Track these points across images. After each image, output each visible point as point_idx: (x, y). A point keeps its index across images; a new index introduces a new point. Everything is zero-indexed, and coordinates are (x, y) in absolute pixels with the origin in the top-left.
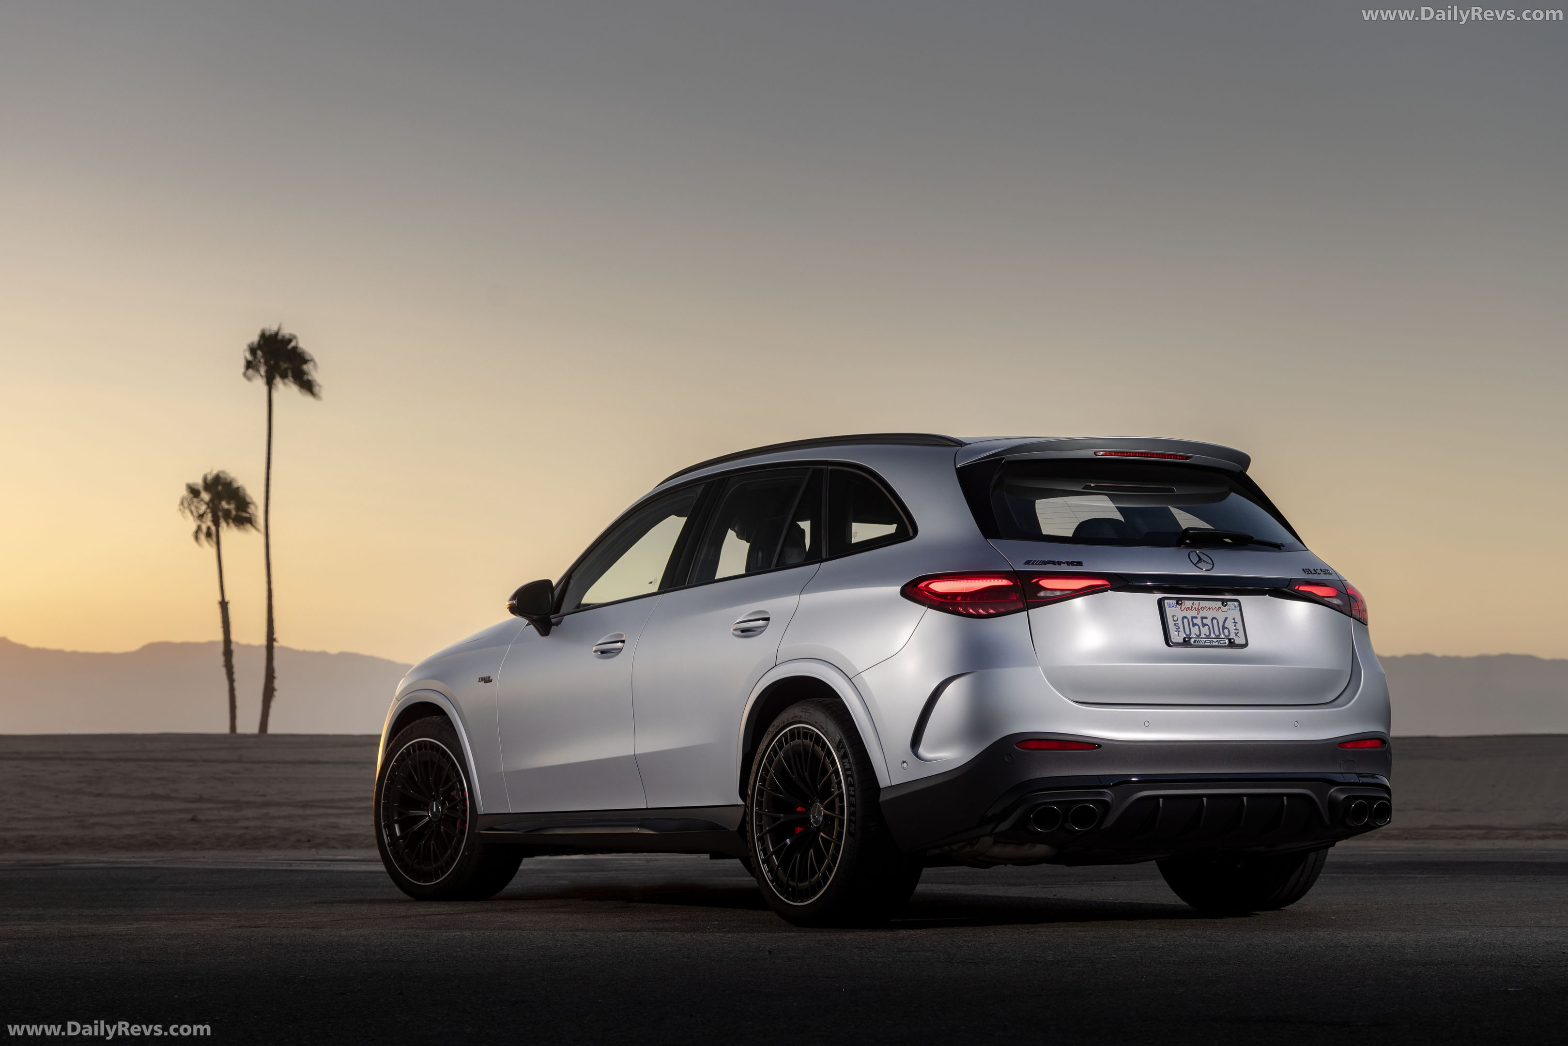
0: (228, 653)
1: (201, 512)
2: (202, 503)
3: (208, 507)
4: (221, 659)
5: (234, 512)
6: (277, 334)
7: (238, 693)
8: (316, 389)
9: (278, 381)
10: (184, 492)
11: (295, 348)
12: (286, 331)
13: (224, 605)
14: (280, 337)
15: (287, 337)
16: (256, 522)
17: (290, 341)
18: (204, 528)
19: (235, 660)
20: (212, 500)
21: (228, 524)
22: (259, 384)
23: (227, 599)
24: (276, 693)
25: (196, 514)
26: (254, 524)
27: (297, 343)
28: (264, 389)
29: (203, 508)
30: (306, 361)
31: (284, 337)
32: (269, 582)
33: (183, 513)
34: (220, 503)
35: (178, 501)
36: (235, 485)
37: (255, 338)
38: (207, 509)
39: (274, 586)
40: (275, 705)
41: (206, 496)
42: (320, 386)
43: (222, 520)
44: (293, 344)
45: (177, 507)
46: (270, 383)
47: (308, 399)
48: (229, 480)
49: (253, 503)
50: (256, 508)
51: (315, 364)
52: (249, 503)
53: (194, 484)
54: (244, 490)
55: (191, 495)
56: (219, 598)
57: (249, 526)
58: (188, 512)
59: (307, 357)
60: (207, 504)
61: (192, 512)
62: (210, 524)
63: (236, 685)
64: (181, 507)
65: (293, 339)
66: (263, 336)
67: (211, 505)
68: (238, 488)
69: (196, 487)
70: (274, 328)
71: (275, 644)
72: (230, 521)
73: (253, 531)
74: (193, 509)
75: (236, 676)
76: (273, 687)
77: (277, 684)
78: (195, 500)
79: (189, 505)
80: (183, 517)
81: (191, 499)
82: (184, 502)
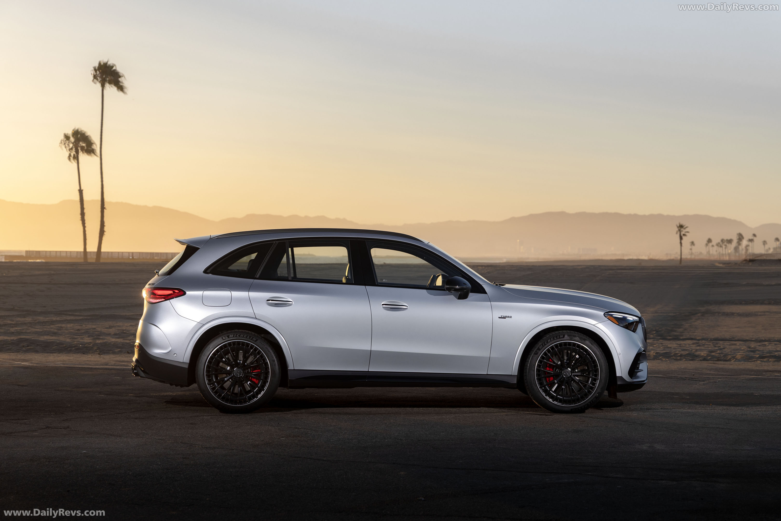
0: (83, 214)
1: (70, 147)
2: (70, 143)
3: (74, 145)
4: (80, 216)
5: (86, 148)
6: (107, 63)
7: (87, 233)
8: (125, 90)
9: (107, 85)
10: (62, 137)
11: (115, 70)
12: (110, 63)
13: (81, 192)
14: (108, 65)
15: (111, 65)
16: (96, 152)
17: (113, 67)
18: (72, 155)
19: (86, 218)
20: (75, 142)
21: (83, 152)
22: (99, 85)
23: (82, 189)
24: (105, 233)
25: (68, 148)
26: (95, 153)
27: (116, 67)
28: (100, 88)
29: (71, 145)
30: (120, 77)
31: (109, 65)
32: (102, 181)
33: (61, 147)
34: (79, 143)
35: (60, 142)
36: (87, 135)
37: (97, 65)
38: (73, 146)
39: (104, 183)
40: (104, 238)
41: (72, 139)
42: (126, 88)
43: (80, 151)
44: (114, 68)
45: (58, 145)
46: (103, 86)
47: (121, 93)
48: (83, 132)
49: (95, 143)
50: (96, 145)
51: (125, 77)
52: (93, 143)
54: (90, 137)
55: (65, 139)
56: (78, 188)
57: (93, 154)
58: (63, 147)
59: (121, 75)
60: (73, 143)
61: (66, 147)
62: (74, 153)
63: (86, 229)
64: (60, 144)
65: (114, 66)
66: (100, 64)
67: (74, 144)
68: (87, 136)
69: (69, 135)
70: (105, 61)
71: (105, 210)
72: (84, 151)
73: (95, 157)
74: (67, 146)
75: (86, 225)
76: (104, 230)
77: (106, 229)
78: (67, 141)
79: (65, 144)
80: (62, 149)
81: (65, 141)
82: (62, 142)
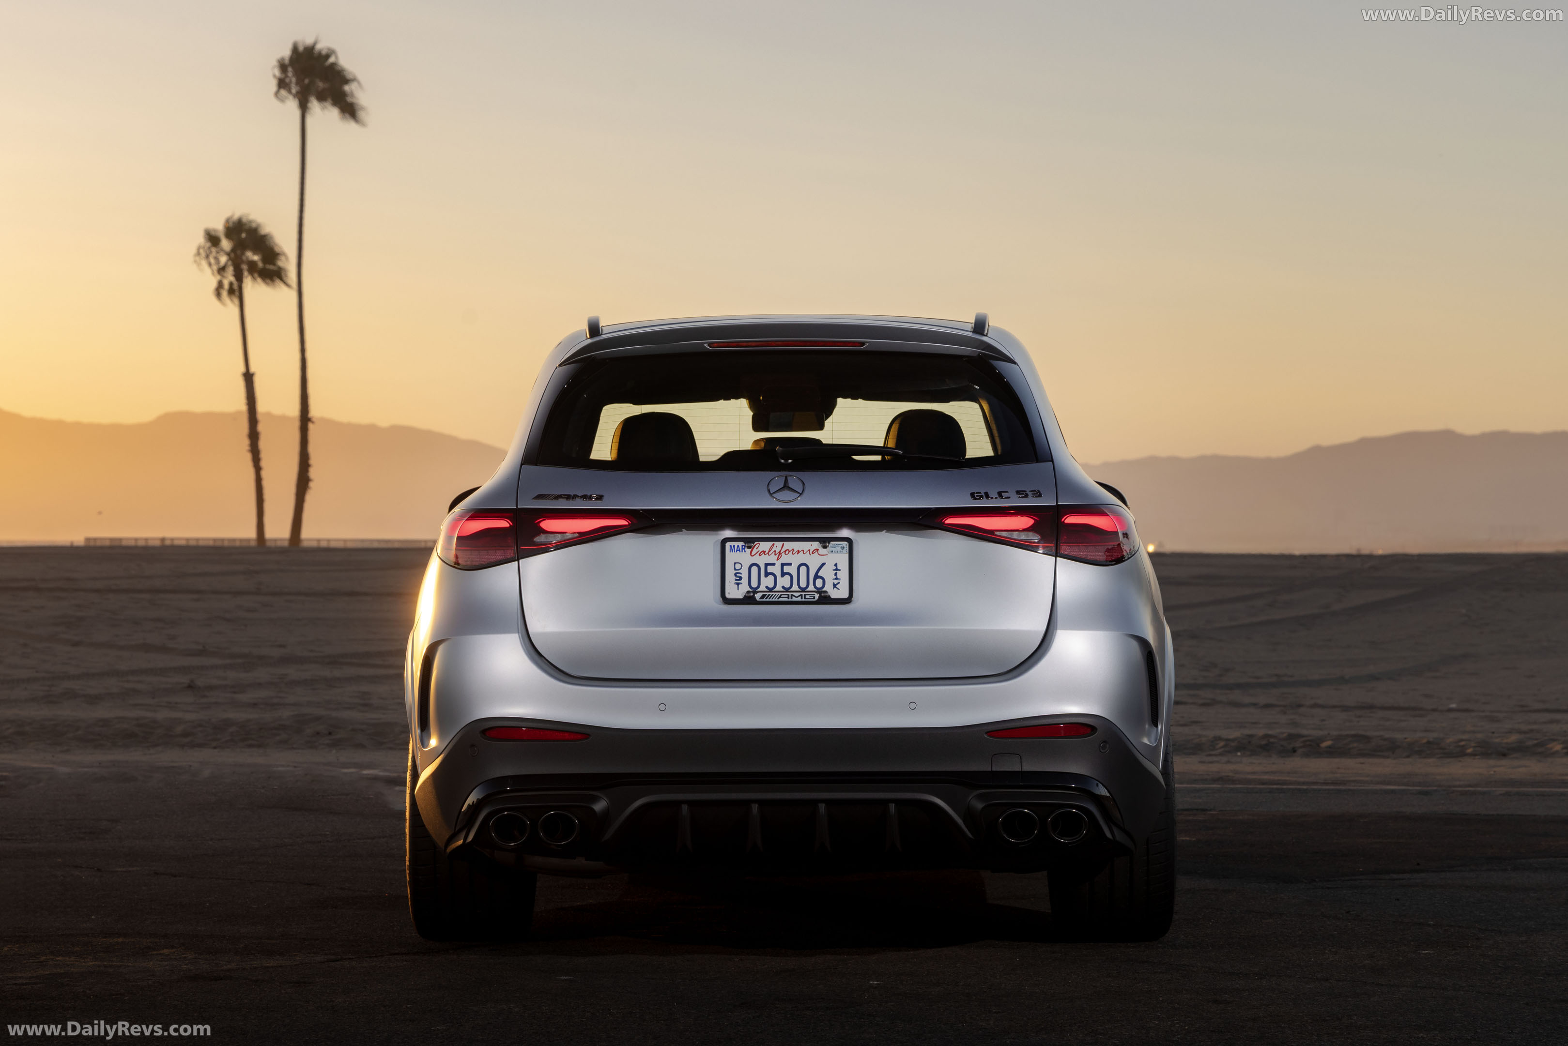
0: (254, 436)
1: (222, 265)
2: (222, 253)
3: (230, 259)
4: (246, 442)
5: (260, 265)
6: (313, 47)
7: (265, 483)
8: (361, 114)
9: (314, 105)
10: (201, 239)
11: (334, 65)
12: (324, 45)
13: (248, 377)
14: (315, 52)
15: (325, 52)
17: (328, 56)
18: (226, 283)
19: (262, 444)
20: (233, 250)
21: (254, 279)
22: (292, 106)
23: (252, 369)
24: (311, 484)
25: (215, 267)
26: (285, 279)
27: (336, 57)
28: (297, 114)
29: (223, 259)
30: (347, 81)
31: (320, 53)
32: (303, 351)
33: (199, 265)
34: (244, 254)
35: (194, 250)
36: (263, 232)
37: (287, 53)
38: (228, 261)
39: (308, 356)
40: (309, 498)
41: (226, 244)
42: (363, 110)
43: (246, 273)
44: (332, 60)
45: (192, 259)
46: (304, 107)
47: (350, 124)
48: (254, 225)
49: (284, 254)
50: (287, 258)
51: (358, 84)
52: (278, 254)
53: (215, 230)
54: (272, 238)
55: (209, 244)
56: (242, 369)
57: (278, 282)
58: (204, 263)
59: (349, 76)
60: (228, 254)
61: (210, 265)
62: (232, 279)
63: (264, 474)
64: (197, 258)
65: (332, 54)
66: (296, 50)
67: (232, 255)
68: (265, 236)
69: (216, 234)
70: (310, 40)
71: (311, 426)
72: (256, 275)
73: (285, 288)
74: (212, 261)
75: (263, 464)
76: (308, 477)
77: (313, 473)
78: (214, 250)
79: (207, 257)
80: (201, 270)
81: (209, 248)
82: (201, 251)
